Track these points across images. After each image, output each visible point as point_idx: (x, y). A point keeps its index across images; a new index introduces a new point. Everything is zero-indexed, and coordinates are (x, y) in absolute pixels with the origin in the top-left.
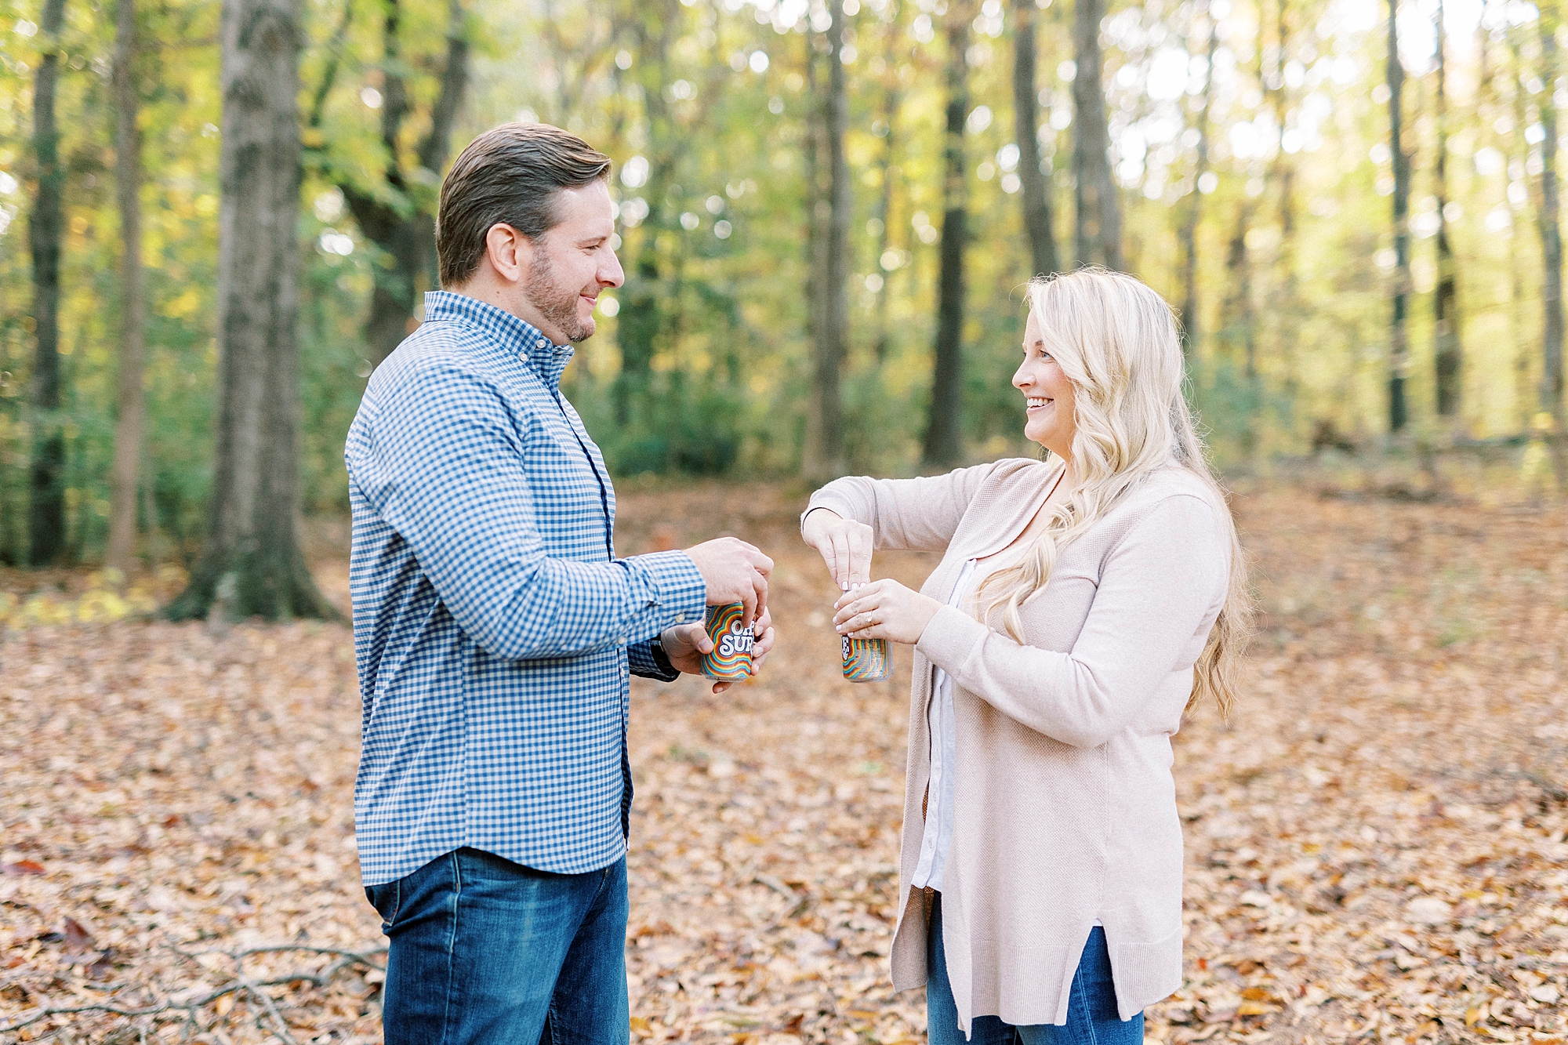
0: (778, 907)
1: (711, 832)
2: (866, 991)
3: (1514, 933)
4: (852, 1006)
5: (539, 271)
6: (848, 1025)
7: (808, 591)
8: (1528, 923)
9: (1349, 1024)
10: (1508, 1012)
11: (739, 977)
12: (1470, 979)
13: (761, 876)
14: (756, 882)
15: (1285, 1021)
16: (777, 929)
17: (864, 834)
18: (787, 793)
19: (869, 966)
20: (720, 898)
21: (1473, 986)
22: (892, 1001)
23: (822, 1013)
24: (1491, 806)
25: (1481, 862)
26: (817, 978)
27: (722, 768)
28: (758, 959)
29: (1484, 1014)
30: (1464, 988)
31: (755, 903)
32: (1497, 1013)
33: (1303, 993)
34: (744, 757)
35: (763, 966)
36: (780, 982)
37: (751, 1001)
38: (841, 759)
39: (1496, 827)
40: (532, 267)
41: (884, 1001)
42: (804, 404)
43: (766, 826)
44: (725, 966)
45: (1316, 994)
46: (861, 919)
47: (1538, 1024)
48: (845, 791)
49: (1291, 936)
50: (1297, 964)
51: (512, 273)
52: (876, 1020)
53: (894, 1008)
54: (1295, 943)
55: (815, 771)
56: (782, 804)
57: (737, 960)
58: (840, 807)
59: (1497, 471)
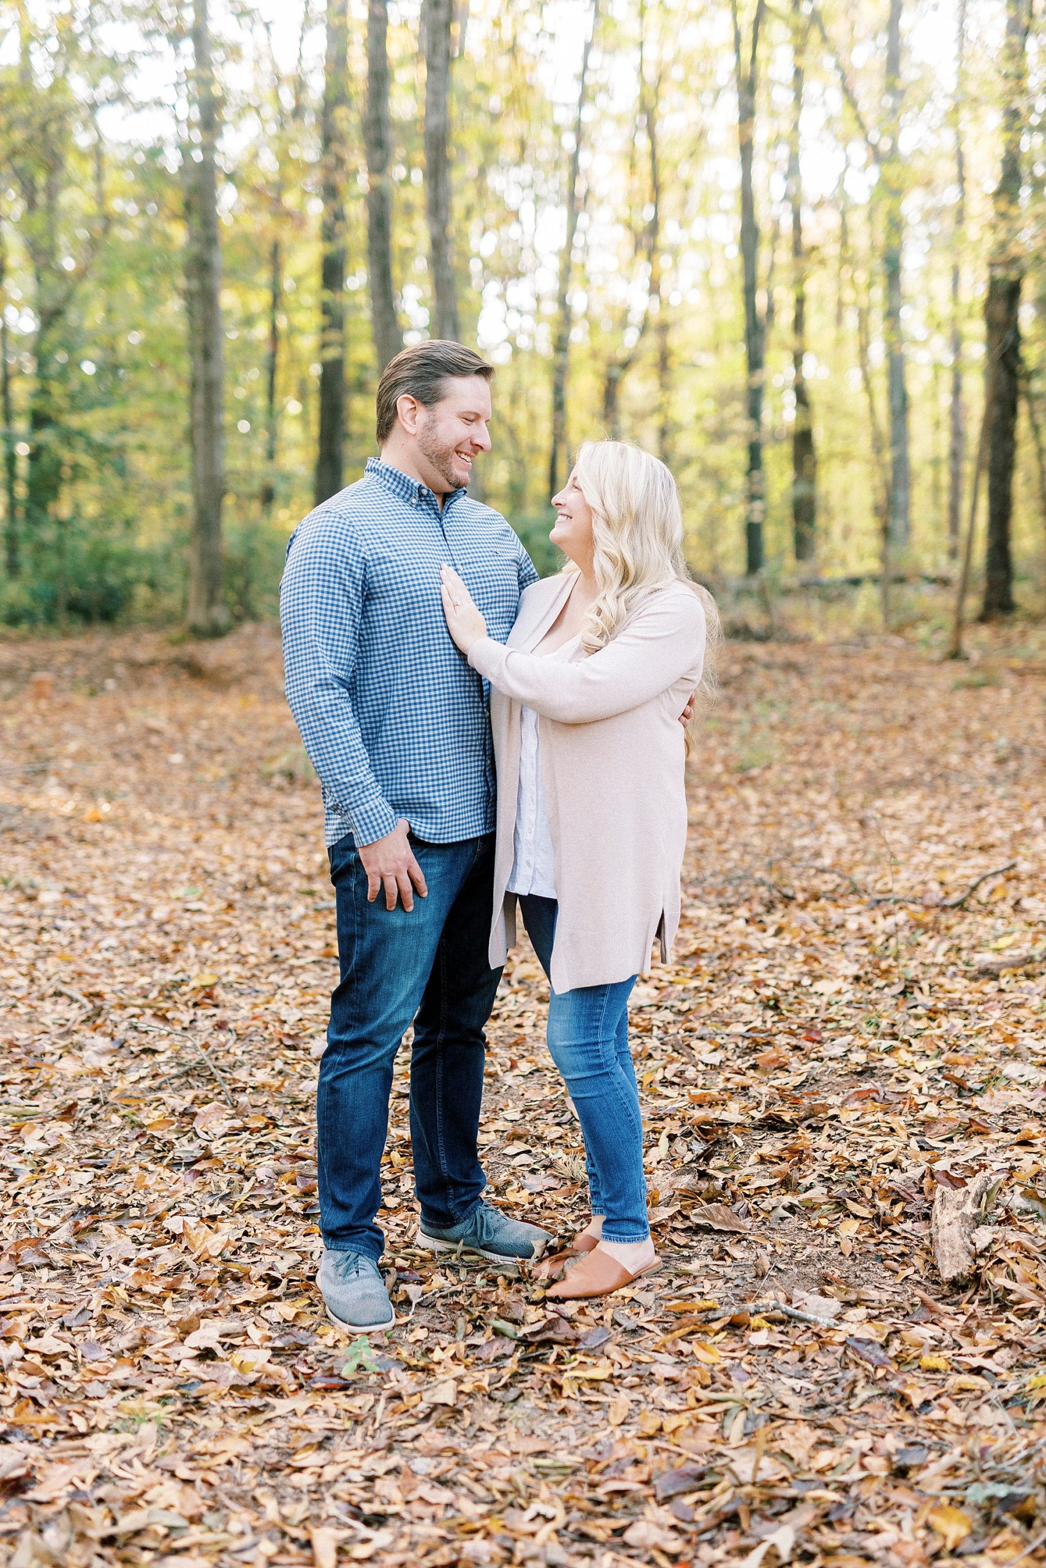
0: (74, 1014)
1: (28, 952)
2: (137, 1082)
3: (705, 1010)
4: (123, 1096)
5: (430, 427)
6: (116, 1111)
7: (171, 731)
8: (717, 1003)
9: (546, 1090)
10: (680, 1074)
11: (28, 1075)
12: (655, 1049)
13: (64, 989)
14: (58, 994)
15: (494, 1090)
16: (69, 1033)
17: (169, 950)
18: (107, 916)
19: (147, 1060)
20: (22, 1009)
21: (657, 1055)
22: (159, 1088)
23: (95, 1101)
24: (727, 908)
25: (697, 954)
26: (99, 1072)
27: (50, 896)
28: (48, 1059)
29: (659, 1076)
30: (650, 1056)
31: (52, 1013)
32: (669, 1075)
33: (513, 1066)
34: (73, 886)
35: (51, 1066)
36: (63, 1077)
37: (34, 1094)
38: (165, 884)
39: (723, 925)
40: (426, 425)
41: (151, 1089)
42: (189, 554)
43: (80, 945)
44: (17, 1067)
45: (524, 1067)
46: (147, 1021)
47: (700, 1082)
48: (160, 914)
49: (518, 1021)
50: (516, 1044)
51: (412, 430)
52: (142, 1105)
53: (159, 1095)
54: (519, 1026)
55: (136, 896)
56: (99, 925)
57: (29, 1061)
58: (153, 927)
59: (834, 610)
